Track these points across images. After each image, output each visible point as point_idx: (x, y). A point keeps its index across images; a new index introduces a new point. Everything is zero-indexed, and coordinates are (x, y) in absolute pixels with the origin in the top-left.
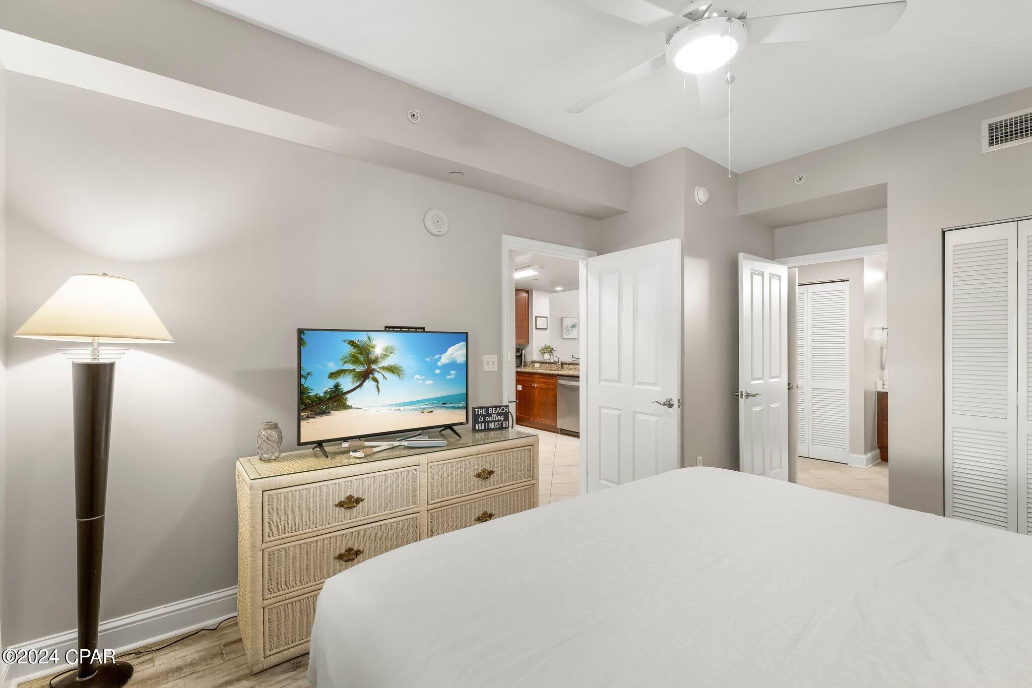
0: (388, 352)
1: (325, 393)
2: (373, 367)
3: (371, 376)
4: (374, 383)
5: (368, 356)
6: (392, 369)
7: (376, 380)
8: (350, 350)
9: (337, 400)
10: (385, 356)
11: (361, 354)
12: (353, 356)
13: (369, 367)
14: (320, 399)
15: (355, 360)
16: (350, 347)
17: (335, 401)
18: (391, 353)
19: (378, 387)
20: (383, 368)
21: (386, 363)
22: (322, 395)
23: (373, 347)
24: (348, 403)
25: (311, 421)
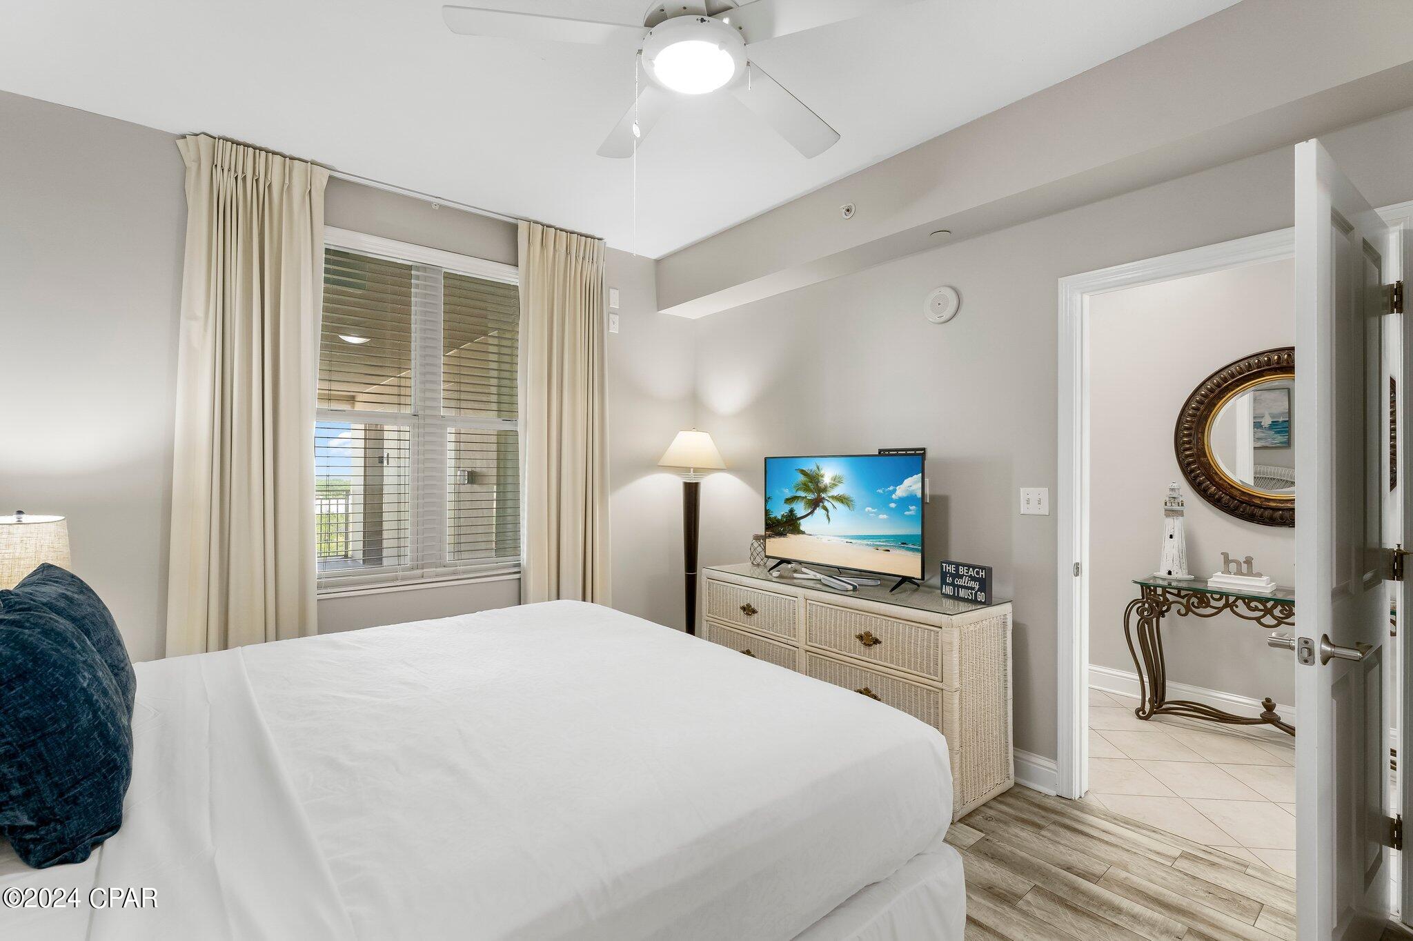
0: (837, 481)
1: (782, 516)
2: (823, 495)
3: (821, 504)
4: (824, 512)
5: (817, 485)
6: (841, 499)
7: (826, 509)
8: (801, 478)
9: (792, 524)
10: (834, 485)
11: (811, 482)
12: (805, 484)
13: (819, 496)
14: (778, 520)
15: (806, 488)
16: (802, 476)
17: (790, 525)
18: (840, 482)
19: (828, 516)
20: (833, 497)
21: (835, 492)
22: (779, 517)
23: (822, 476)
24: (802, 528)
25: (772, 539)
